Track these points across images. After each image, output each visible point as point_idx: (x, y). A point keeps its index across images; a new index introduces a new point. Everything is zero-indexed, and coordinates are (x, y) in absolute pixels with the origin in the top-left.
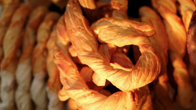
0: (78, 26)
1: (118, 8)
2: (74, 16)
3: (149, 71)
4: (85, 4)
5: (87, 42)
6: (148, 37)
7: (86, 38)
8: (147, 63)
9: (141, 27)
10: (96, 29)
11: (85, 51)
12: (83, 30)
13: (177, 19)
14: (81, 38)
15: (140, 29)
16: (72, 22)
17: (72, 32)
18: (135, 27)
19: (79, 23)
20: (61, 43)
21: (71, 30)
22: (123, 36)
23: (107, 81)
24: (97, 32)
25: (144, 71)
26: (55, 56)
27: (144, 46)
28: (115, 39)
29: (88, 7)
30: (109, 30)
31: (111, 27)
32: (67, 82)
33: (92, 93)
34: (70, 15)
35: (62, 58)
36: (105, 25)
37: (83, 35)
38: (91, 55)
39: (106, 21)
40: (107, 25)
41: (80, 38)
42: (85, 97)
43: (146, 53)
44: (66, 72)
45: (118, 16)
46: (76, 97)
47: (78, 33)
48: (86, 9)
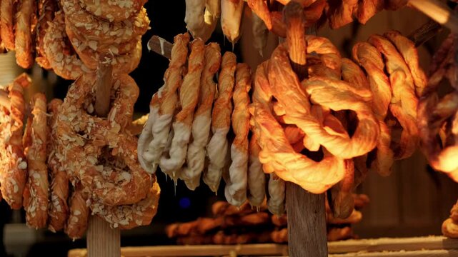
0: (290, 84)
1: (333, 67)
2: (285, 72)
3: (370, 139)
4: (297, 59)
5: (300, 103)
6: (365, 102)
7: (299, 99)
8: (368, 132)
9: (361, 92)
10: (309, 89)
11: (299, 112)
12: (295, 88)
13: (384, 77)
14: (294, 98)
15: (358, 93)
16: (283, 78)
17: (282, 90)
18: (354, 91)
19: (291, 80)
20: (263, 99)
21: (281, 88)
22: (341, 100)
23: (321, 147)
24: (309, 91)
25: (365, 139)
26: (258, 113)
27: (364, 112)
28: (332, 102)
29: (299, 63)
30: (325, 91)
31: (328, 89)
32: (273, 144)
33: (302, 158)
34: (279, 70)
35: (267, 117)
36: (320, 85)
37: (295, 95)
38: (304, 117)
39: (321, 81)
40: (322, 85)
41: (292, 97)
42: (294, 161)
43: (366, 120)
44: (272, 133)
45: (333, 76)
46: (285, 161)
47: (290, 92)
48: (297, 64)
